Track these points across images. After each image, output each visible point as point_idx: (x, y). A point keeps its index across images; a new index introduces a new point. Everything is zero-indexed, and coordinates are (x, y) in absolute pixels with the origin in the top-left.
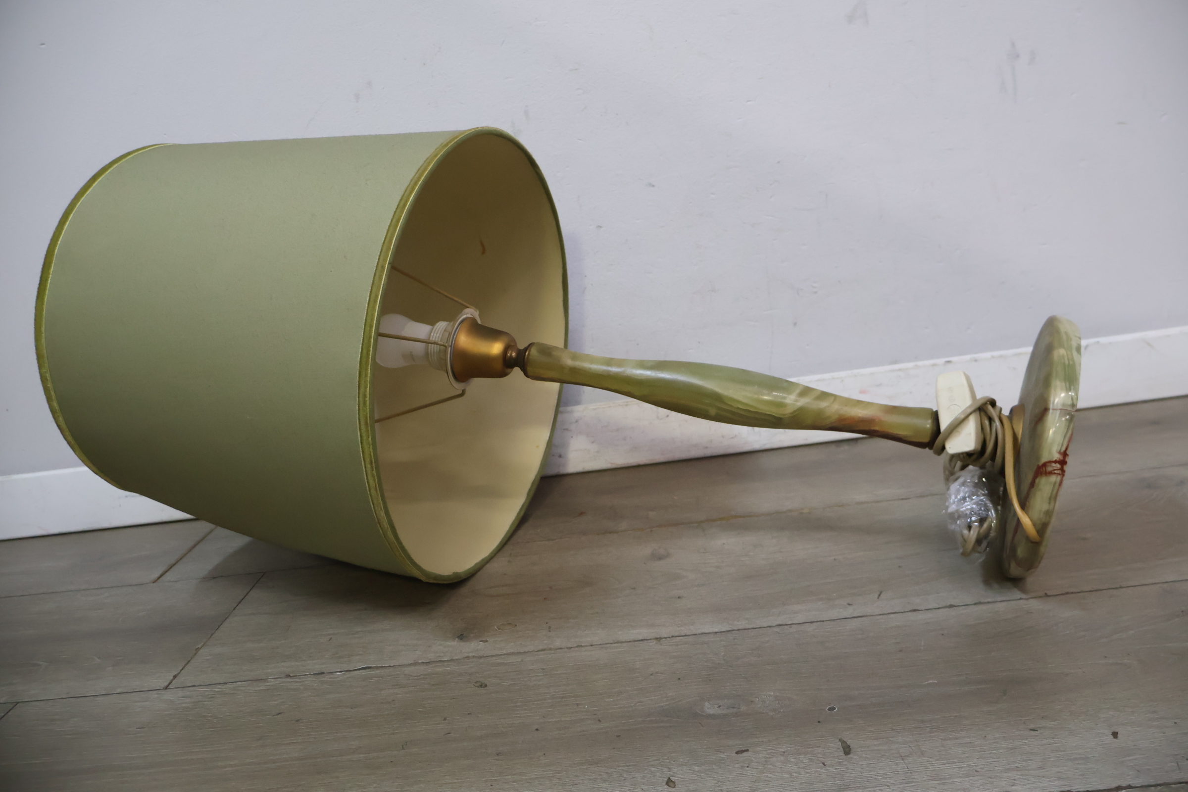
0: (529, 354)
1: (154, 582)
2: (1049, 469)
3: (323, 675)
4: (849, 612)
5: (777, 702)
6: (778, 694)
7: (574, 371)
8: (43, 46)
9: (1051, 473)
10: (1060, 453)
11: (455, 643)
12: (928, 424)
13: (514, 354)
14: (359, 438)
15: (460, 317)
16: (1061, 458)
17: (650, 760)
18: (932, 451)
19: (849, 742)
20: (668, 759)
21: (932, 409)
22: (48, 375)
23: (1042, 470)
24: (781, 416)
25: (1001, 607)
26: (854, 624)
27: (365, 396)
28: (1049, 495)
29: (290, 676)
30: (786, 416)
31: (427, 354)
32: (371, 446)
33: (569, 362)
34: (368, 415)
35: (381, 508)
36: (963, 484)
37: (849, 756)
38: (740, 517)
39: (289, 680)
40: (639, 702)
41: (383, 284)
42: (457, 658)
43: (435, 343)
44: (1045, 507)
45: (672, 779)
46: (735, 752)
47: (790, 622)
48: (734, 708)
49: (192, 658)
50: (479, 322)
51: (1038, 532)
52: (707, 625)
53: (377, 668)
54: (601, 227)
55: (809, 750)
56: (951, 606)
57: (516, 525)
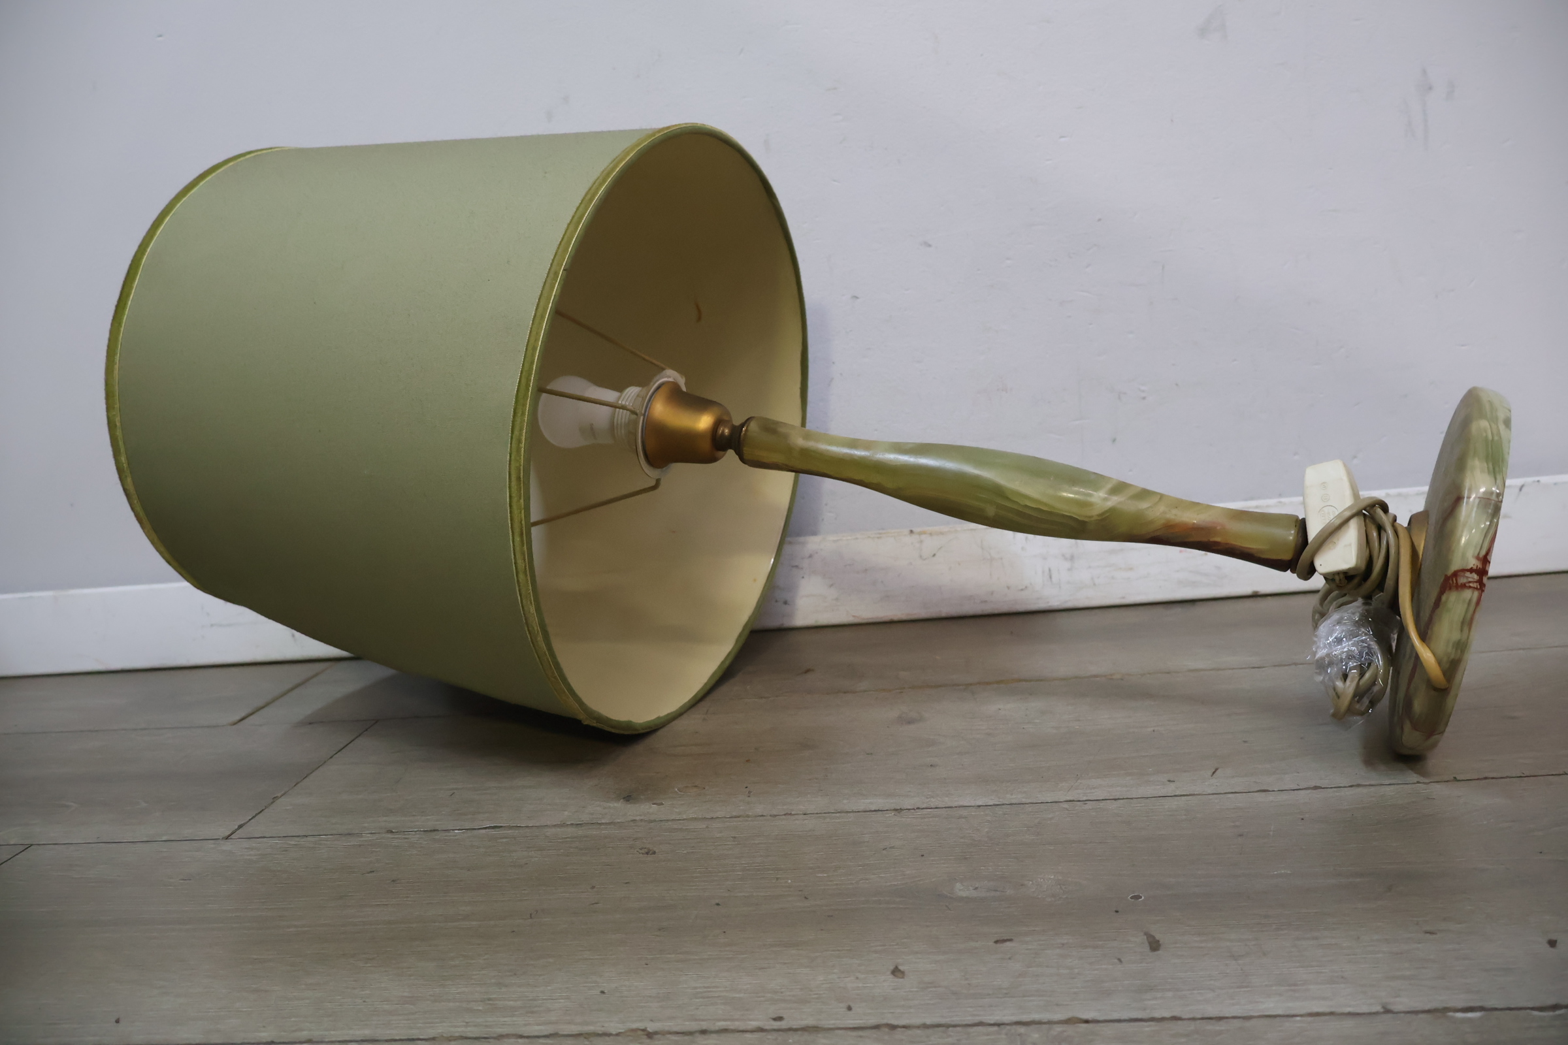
0: (746, 430)
1: (235, 724)
2: (1462, 580)
3: (436, 832)
4: (1170, 789)
5: (1059, 886)
6: (1060, 878)
7: (805, 453)
8: (160, 39)
9: (1464, 586)
10: (1478, 558)
11: (619, 805)
12: (1291, 535)
13: (727, 431)
14: (508, 500)
15: (658, 381)
16: (1480, 566)
17: (872, 944)
18: (1295, 575)
19: (1158, 937)
20: (897, 944)
21: (1297, 517)
22: (118, 420)
23: (1451, 582)
24: (1086, 520)
25: (1389, 791)
26: (1174, 804)
27: (519, 441)
28: (1461, 619)
29: (392, 832)
30: (1092, 519)
31: (612, 427)
32: (523, 511)
33: (800, 442)
34: (522, 467)
35: (531, 601)
36: (1339, 622)
37: (1156, 953)
38: (1026, 680)
39: (390, 835)
40: (862, 879)
41: (555, 295)
42: (619, 821)
43: (623, 408)
44: (1456, 636)
45: (901, 968)
46: (994, 940)
47: (1085, 798)
48: (996, 891)
49: (266, 807)
50: (684, 389)
51: (1444, 673)
52: (969, 798)
53: (510, 828)
54: (857, 298)
55: (1100, 943)
56: (1316, 788)
57: (716, 678)
